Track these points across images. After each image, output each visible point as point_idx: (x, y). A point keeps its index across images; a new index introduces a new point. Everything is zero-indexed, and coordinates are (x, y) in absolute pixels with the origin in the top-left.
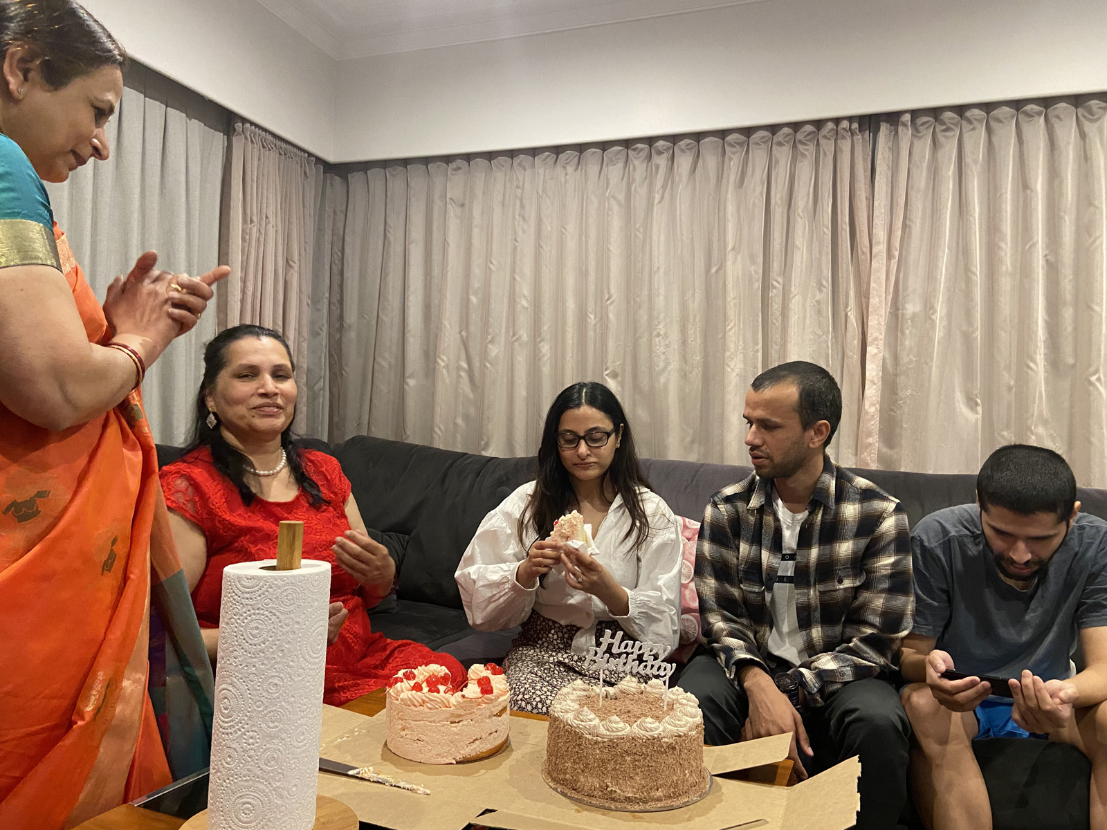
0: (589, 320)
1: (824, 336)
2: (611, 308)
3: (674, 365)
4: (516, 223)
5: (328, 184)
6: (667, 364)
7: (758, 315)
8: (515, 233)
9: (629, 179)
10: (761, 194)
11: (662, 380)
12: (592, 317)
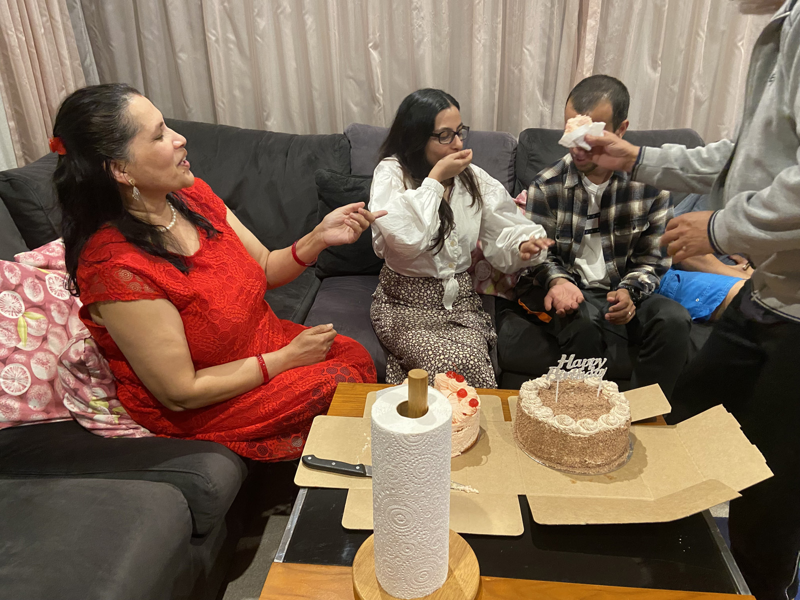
3: (428, 38)
6: (424, 36)
11: (421, 52)
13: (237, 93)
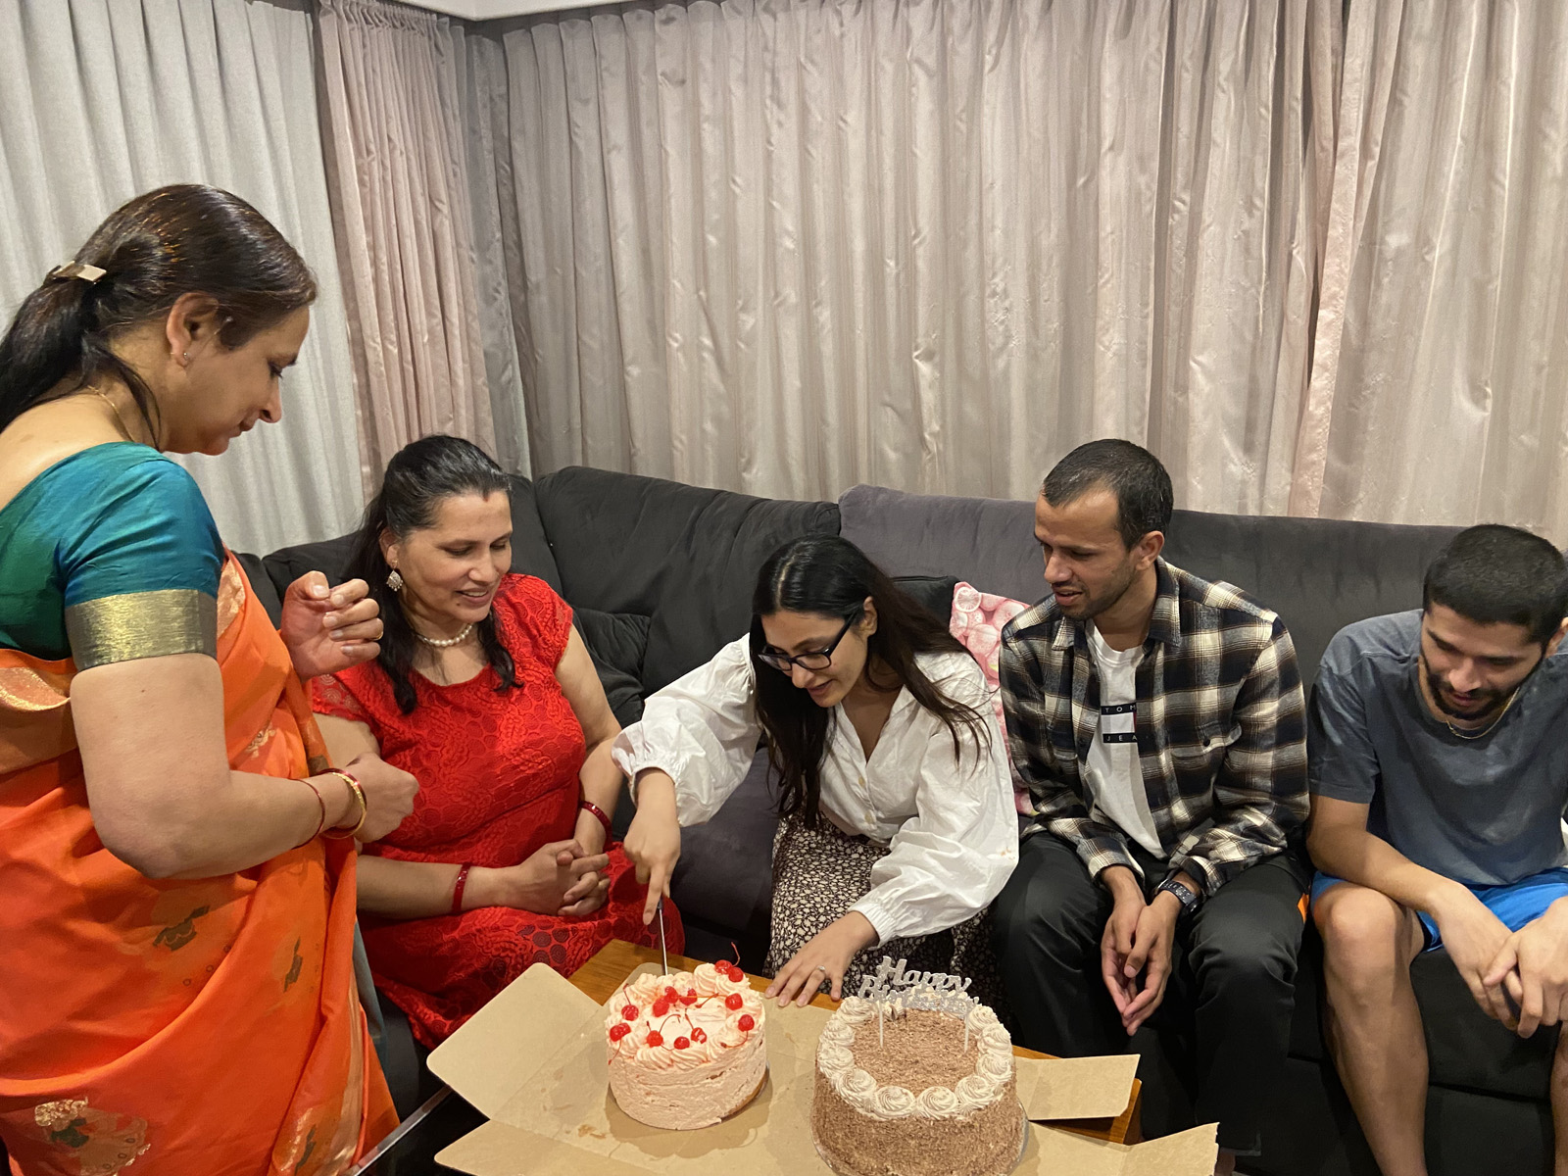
0: (888, 270)
1: (1253, 290)
2: (920, 251)
3: (1018, 341)
4: (768, 112)
5: (475, 53)
6: (1008, 338)
7: (1149, 259)
8: (767, 128)
9: (943, 27)
10: (1159, 50)
11: (1001, 363)
12: (892, 263)
13: (709, 427)
